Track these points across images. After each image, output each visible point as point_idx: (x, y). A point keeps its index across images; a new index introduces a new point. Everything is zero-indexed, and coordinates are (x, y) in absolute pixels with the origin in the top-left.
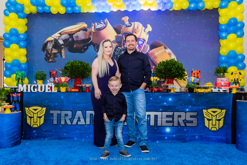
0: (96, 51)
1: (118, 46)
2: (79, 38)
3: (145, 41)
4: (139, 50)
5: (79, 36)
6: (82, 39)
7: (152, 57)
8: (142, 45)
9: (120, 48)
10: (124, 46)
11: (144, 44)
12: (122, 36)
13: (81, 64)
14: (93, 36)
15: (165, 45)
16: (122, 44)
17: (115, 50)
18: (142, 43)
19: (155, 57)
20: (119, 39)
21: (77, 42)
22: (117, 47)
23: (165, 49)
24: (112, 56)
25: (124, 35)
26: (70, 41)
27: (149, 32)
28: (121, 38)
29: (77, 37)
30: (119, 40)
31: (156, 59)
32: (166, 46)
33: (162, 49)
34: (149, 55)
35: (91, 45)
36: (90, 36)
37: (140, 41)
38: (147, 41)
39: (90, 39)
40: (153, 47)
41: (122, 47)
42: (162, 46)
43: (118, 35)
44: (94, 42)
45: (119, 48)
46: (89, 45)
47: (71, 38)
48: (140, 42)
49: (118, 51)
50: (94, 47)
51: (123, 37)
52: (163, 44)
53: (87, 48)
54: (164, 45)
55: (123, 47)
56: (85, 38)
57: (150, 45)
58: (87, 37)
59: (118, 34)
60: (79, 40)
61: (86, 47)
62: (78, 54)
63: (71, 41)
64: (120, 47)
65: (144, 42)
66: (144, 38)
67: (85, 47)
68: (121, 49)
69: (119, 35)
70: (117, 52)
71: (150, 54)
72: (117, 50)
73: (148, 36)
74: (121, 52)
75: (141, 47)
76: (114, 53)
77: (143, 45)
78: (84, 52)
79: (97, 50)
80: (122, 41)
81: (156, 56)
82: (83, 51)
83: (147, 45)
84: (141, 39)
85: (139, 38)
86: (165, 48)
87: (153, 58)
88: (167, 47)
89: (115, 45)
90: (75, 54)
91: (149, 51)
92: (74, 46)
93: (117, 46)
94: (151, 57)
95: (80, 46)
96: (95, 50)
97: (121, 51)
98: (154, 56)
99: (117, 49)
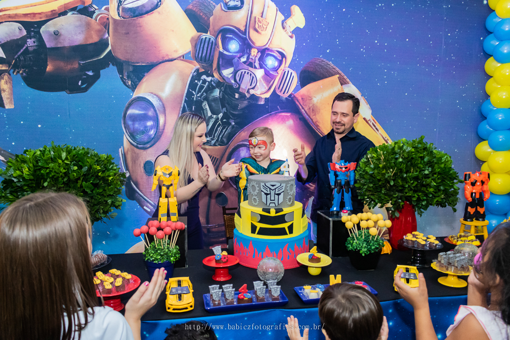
0: (128, 86)
1: (203, 74)
2: (64, 40)
3: (284, 59)
4: (267, 85)
5: (63, 32)
6: (77, 43)
7: (306, 109)
8: (276, 69)
9: (209, 79)
10: (220, 74)
11: (282, 67)
12: (213, 39)
13: (80, 167)
14: (114, 35)
15: (342, 74)
16: (215, 65)
17: (192, 86)
18: (276, 64)
19: (314, 110)
20: (205, 48)
21: (58, 52)
22: (198, 75)
23: (342, 84)
24: (184, 105)
25: (220, 37)
26: (31, 49)
27: (297, 32)
28: (210, 44)
29: (57, 34)
30: (205, 52)
31: (315, 115)
32: (345, 77)
33: (333, 85)
34: (297, 103)
35: (109, 65)
36: (104, 35)
37: (269, 57)
38: (290, 57)
39: (103, 44)
40: (308, 76)
41: (213, 76)
42: (333, 75)
43: (199, 37)
44: (120, 55)
45: (204, 77)
46: (104, 64)
47: (34, 37)
48: (271, 62)
49: (201, 87)
50: (121, 72)
51: (216, 44)
52: (337, 69)
53: (97, 77)
54: (339, 73)
55: (216, 75)
56: (86, 38)
57: (299, 72)
58: (95, 39)
59: (199, 33)
60: (64, 48)
61: (90, 73)
62: (63, 94)
63: (34, 50)
64: (208, 76)
65: (281, 62)
66: (280, 50)
67: (89, 71)
68: (211, 81)
69: (204, 36)
70: (199, 91)
71: (300, 98)
72: (200, 84)
73: (293, 42)
74: (212, 92)
75: (273, 77)
76: (189, 94)
77: (280, 71)
78: (85, 90)
79: (130, 83)
80: (213, 57)
81: (317, 107)
82: (82, 84)
83: (292, 71)
84: (272, 51)
85: (268, 49)
86: (343, 82)
87: (307, 111)
88: (348, 80)
89: (191, 68)
90: (52, 94)
91: (296, 90)
92: (49, 68)
93: (197, 70)
94: (303, 108)
95: (69, 67)
96: (125, 83)
97: (211, 89)
98: (311, 105)
99: (199, 80)
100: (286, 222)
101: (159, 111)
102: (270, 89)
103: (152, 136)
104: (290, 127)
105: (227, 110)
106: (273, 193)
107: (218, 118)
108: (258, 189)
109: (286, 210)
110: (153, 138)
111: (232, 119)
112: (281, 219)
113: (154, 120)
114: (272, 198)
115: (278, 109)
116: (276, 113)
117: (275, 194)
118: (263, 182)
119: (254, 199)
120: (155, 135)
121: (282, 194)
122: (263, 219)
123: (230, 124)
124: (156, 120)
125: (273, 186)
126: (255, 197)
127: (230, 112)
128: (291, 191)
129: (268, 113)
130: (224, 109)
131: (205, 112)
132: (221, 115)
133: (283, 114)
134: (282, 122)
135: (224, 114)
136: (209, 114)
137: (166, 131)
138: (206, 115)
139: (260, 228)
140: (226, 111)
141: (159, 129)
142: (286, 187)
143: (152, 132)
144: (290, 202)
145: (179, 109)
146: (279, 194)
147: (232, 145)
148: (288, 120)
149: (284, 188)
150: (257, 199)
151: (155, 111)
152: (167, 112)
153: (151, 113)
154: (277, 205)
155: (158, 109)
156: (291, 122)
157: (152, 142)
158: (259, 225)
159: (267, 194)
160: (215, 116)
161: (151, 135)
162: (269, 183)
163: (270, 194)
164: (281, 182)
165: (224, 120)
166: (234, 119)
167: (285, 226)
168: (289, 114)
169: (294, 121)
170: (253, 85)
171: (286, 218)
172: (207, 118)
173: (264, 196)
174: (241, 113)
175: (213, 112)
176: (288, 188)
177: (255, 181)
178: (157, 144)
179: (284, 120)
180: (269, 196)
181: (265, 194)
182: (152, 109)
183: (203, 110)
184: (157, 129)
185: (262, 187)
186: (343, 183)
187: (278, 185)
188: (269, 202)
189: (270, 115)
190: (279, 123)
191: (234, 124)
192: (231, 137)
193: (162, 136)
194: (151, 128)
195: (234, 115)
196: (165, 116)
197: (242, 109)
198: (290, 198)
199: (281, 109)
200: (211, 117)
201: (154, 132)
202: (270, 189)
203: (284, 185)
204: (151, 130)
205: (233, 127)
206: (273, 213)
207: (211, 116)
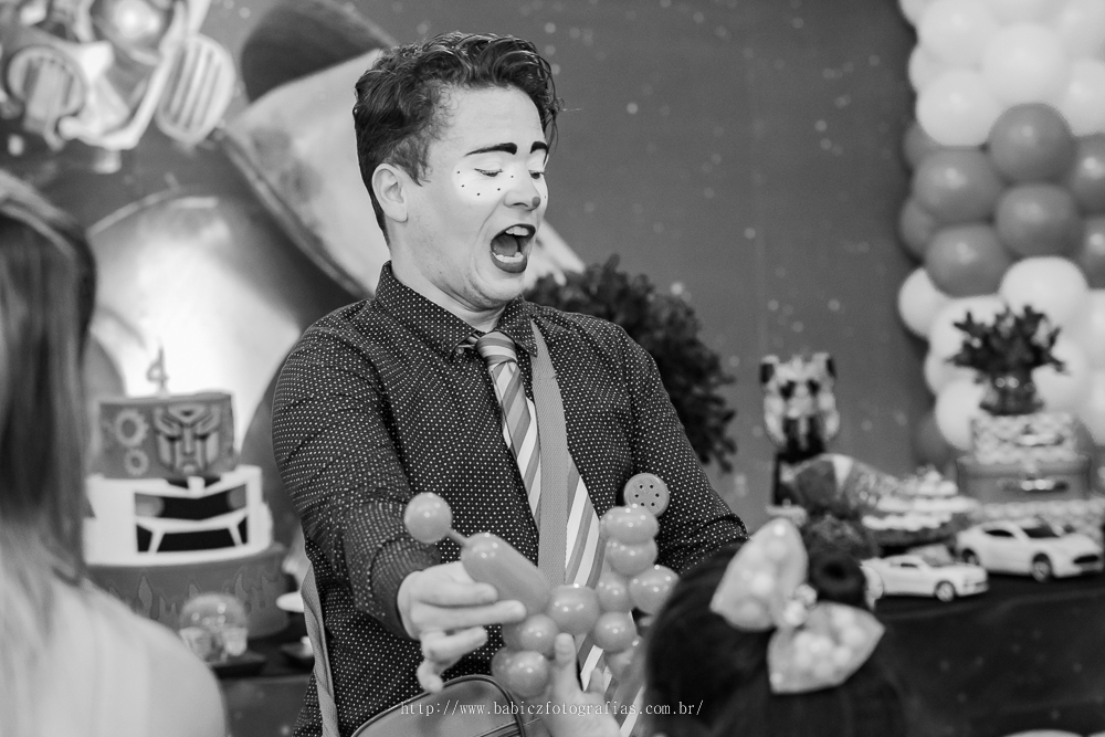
3: (180, 5)
4: (125, 101)
7: (272, 180)
8: (152, 43)
11: (175, 32)
18: (152, 23)
19: (302, 181)
31: (307, 199)
34: (239, 161)
37: (127, 2)
48: (133, 19)
52: (374, 29)
57: (239, 48)
65: (168, 17)
71: (245, 142)
75: (146, 73)
77: (167, 49)
83: (211, 46)
91: (232, 111)
94: (260, 177)
98: (288, 166)
102: (133, 113)
104: (218, 252)
106: (188, 434)
108: (147, 426)
109: (228, 481)
112: (219, 504)
114: (188, 449)
115: (169, 186)
117: (194, 436)
118: (160, 404)
121: (214, 435)
122: (171, 508)
125: (187, 414)
129: (135, 201)
133: (189, 202)
139: (164, 533)
146: (204, 437)
149: (216, 418)
156: (219, 231)
158: (161, 527)
159: (172, 439)
162: (176, 407)
163: (181, 437)
164: (208, 404)
168: (209, 202)
169: (230, 225)
170: (74, 103)
171: (233, 500)
173: (165, 446)
180: (178, 445)
181: (168, 438)
185: (157, 421)
187: (200, 410)
188: (179, 459)
190: (175, 236)
199: (181, 185)
202: (181, 423)
206: (197, 489)
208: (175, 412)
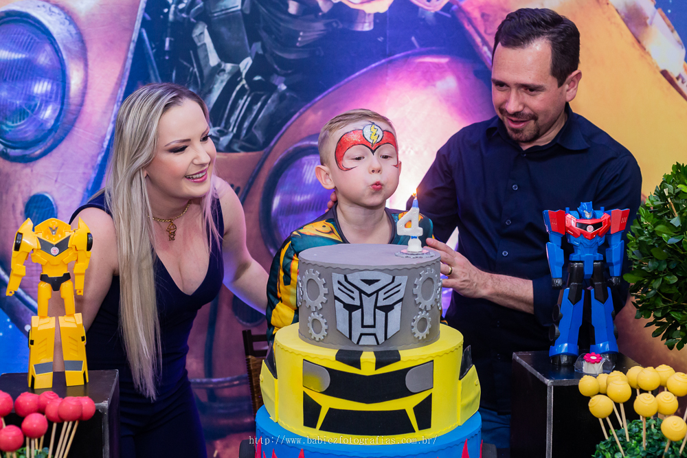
34: (470, 29)
100: (408, 393)
101: (69, 50)
103: (50, 124)
104: (447, 98)
105: (263, 47)
106: (369, 303)
107: (238, 73)
108: (325, 290)
109: (410, 357)
110: (50, 131)
111: (279, 74)
112: (395, 385)
113: (52, 79)
114: (368, 321)
115: (412, 46)
116: (407, 56)
117: (376, 307)
118: (338, 270)
119: (314, 320)
120: (57, 120)
121: (398, 307)
122: (340, 384)
123: (274, 88)
124: (60, 77)
125: (370, 282)
126: (315, 316)
127: (272, 54)
128: (426, 297)
129: (385, 56)
130: (257, 47)
131: (201, 55)
132: (246, 64)
133: (428, 60)
134: (424, 82)
135: (258, 59)
136: (214, 59)
137: (88, 108)
138: (202, 62)
139: (331, 410)
140: (261, 52)
141: (69, 104)
142: (411, 285)
143: (48, 113)
144: (422, 330)
145: (125, 46)
146: (387, 309)
147: (280, 149)
148: (442, 78)
149: (402, 288)
150: (323, 321)
151: (57, 51)
152: (91, 55)
153: (44, 58)
154: (381, 339)
155: (65, 46)
156: (449, 83)
157: (49, 142)
158: (328, 403)
159: (350, 308)
160: (229, 67)
161: (47, 121)
162: (356, 274)
163: (361, 307)
164: (394, 272)
165: (257, 78)
166: (284, 75)
167: (407, 404)
168: (444, 60)
169: (459, 79)
171: (410, 383)
172: (206, 72)
173: (342, 314)
174: (305, 56)
175: (224, 55)
176: (417, 290)
177: (316, 266)
178: (63, 147)
179: (429, 76)
180: (357, 314)
181: (346, 306)
182: (48, 48)
183: (194, 47)
184: (62, 104)
185: (336, 286)
186: (588, 271)
187: (385, 279)
188: (357, 331)
189: (390, 62)
190: (415, 84)
191: (283, 87)
192: (274, 125)
193: (77, 125)
194: (46, 99)
195: (283, 63)
196: (86, 65)
197: (308, 46)
198: (424, 320)
199: (421, 46)
200: (218, 70)
201: (54, 111)
202: (361, 292)
203: (402, 280)
204: (46, 106)
205: (282, 97)
206: (368, 366)
207: (219, 65)
208: (355, 278)
